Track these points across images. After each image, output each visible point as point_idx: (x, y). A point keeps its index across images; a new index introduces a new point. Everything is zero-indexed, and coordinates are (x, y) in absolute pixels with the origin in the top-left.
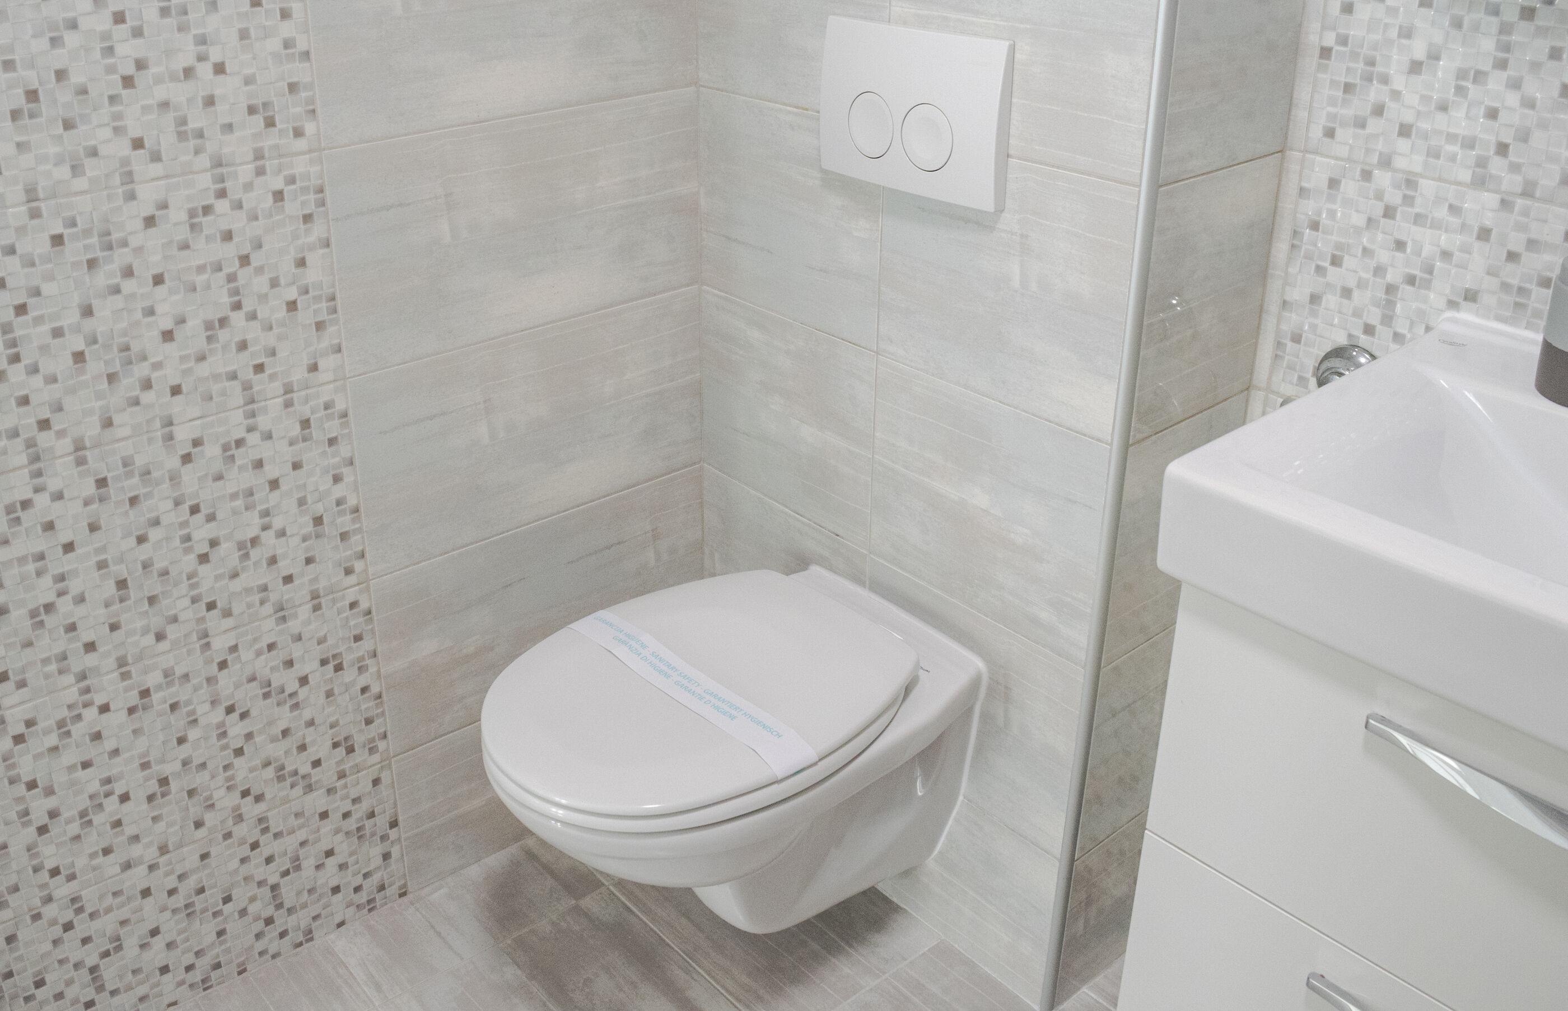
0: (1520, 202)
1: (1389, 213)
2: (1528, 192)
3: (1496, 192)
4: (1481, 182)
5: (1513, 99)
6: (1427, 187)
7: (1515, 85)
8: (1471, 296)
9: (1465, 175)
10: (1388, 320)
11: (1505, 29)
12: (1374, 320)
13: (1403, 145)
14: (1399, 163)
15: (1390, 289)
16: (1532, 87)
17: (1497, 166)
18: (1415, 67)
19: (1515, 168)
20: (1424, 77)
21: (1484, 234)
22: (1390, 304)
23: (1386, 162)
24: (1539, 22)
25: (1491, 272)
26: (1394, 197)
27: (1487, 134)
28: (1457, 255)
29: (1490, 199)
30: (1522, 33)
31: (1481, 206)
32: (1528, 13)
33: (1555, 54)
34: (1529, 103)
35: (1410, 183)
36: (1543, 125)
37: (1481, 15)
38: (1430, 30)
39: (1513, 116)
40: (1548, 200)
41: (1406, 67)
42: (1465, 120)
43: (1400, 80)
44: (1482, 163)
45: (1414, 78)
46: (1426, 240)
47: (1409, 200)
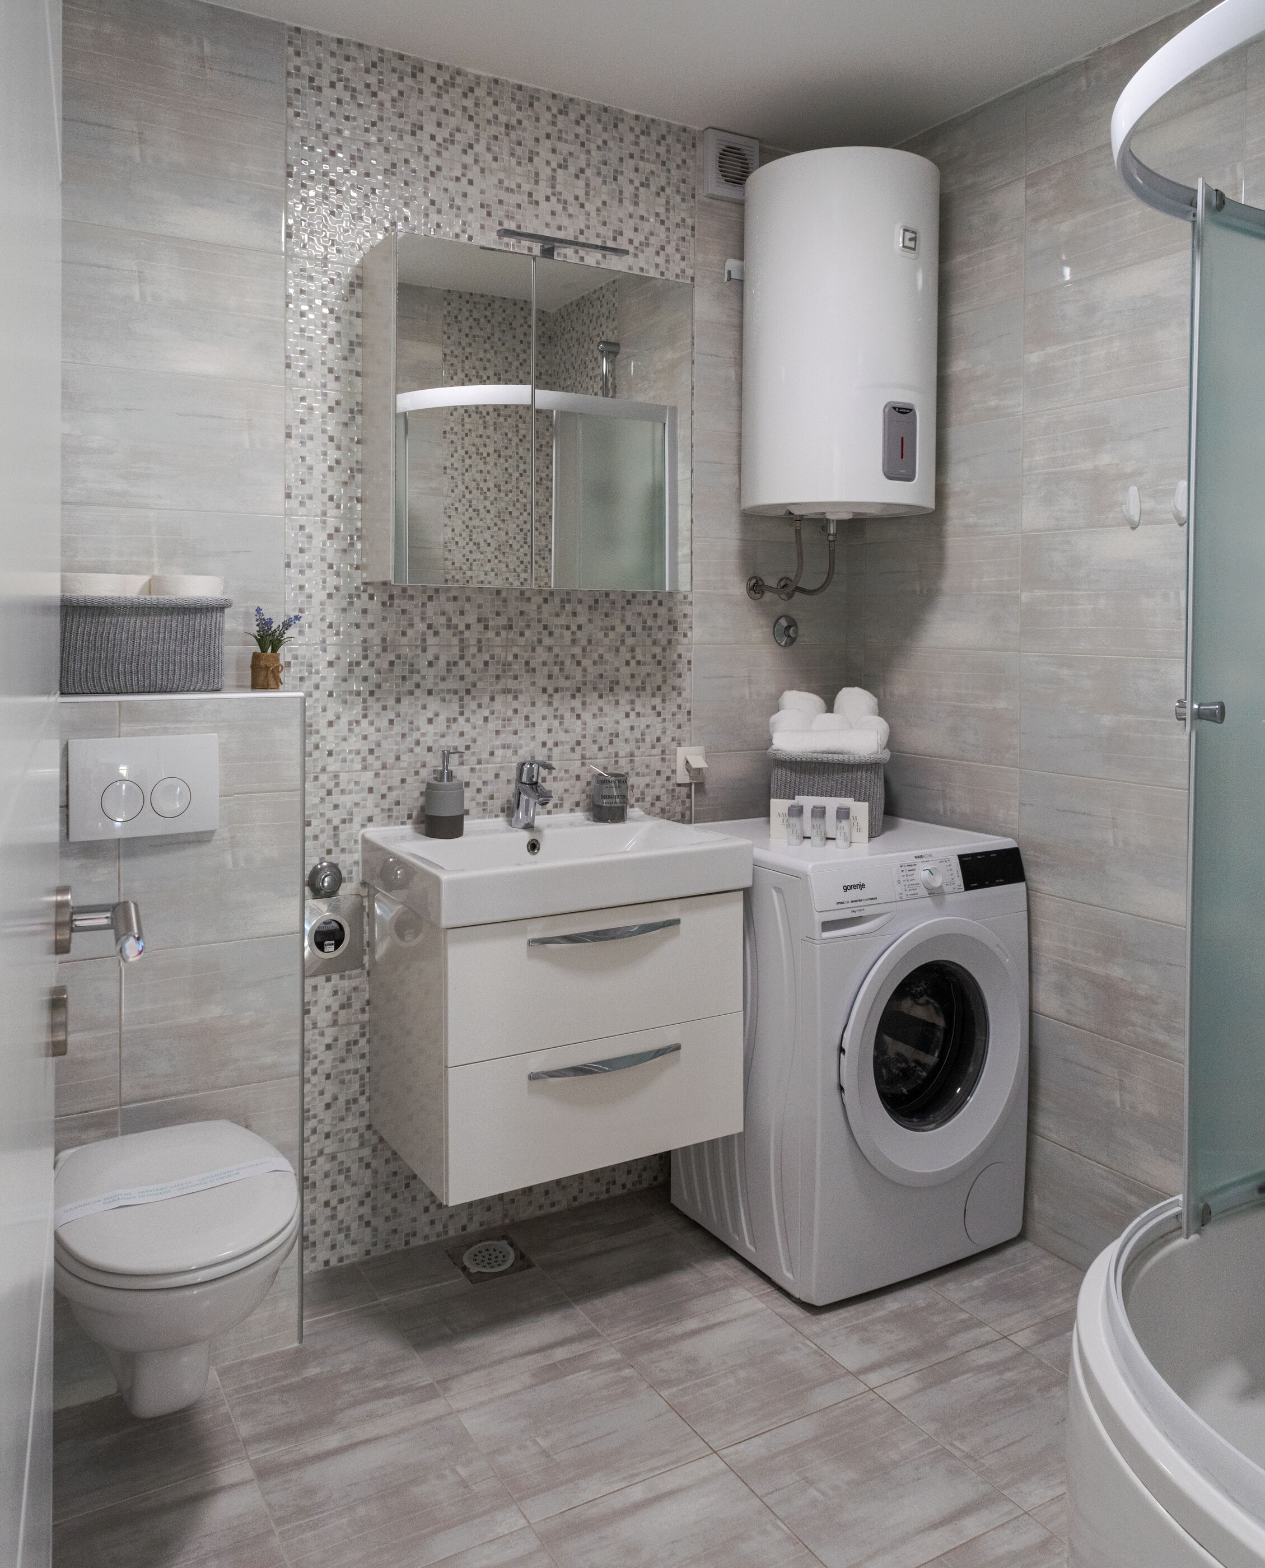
0: (382, 772)
1: (329, 793)
2: (384, 767)
4: (365, 768)
5: (372, 729)
6: (343, 777)
7: (372, 723)
8: (370, 819)
9: (360, 767)
10: (337, 844)
11: (364, 701)
12: (331, 847)
13: (331, 759)
15: (336, 828)
16: (377, 724)
17: (371, 759)
18: (331, 724)
19: (378, 758)
20: (335, 727)
21: (371, 790)
22: (336, 836)
23: (324, 770)
24: (376, 696)
25: (377, 806)
26: (330, 785)
27: (364, 747)
28: (362, 803)
29: (370, 774)
30: (371, 701)
31: (367, 778)
32: (372, 693)
33: (385, 708)
34: (378, 730)
35: (336, 777)
36: (385, 738)
37: (353, 697)
38: (334, 707)
39: (374, 736)
40: (393, 768)
41: (326, 724)
42: (355, 743)
43: (324, 731)
44: (364, 760)
45: (331, 729)
46: (347, 800)
47: (337, 785)
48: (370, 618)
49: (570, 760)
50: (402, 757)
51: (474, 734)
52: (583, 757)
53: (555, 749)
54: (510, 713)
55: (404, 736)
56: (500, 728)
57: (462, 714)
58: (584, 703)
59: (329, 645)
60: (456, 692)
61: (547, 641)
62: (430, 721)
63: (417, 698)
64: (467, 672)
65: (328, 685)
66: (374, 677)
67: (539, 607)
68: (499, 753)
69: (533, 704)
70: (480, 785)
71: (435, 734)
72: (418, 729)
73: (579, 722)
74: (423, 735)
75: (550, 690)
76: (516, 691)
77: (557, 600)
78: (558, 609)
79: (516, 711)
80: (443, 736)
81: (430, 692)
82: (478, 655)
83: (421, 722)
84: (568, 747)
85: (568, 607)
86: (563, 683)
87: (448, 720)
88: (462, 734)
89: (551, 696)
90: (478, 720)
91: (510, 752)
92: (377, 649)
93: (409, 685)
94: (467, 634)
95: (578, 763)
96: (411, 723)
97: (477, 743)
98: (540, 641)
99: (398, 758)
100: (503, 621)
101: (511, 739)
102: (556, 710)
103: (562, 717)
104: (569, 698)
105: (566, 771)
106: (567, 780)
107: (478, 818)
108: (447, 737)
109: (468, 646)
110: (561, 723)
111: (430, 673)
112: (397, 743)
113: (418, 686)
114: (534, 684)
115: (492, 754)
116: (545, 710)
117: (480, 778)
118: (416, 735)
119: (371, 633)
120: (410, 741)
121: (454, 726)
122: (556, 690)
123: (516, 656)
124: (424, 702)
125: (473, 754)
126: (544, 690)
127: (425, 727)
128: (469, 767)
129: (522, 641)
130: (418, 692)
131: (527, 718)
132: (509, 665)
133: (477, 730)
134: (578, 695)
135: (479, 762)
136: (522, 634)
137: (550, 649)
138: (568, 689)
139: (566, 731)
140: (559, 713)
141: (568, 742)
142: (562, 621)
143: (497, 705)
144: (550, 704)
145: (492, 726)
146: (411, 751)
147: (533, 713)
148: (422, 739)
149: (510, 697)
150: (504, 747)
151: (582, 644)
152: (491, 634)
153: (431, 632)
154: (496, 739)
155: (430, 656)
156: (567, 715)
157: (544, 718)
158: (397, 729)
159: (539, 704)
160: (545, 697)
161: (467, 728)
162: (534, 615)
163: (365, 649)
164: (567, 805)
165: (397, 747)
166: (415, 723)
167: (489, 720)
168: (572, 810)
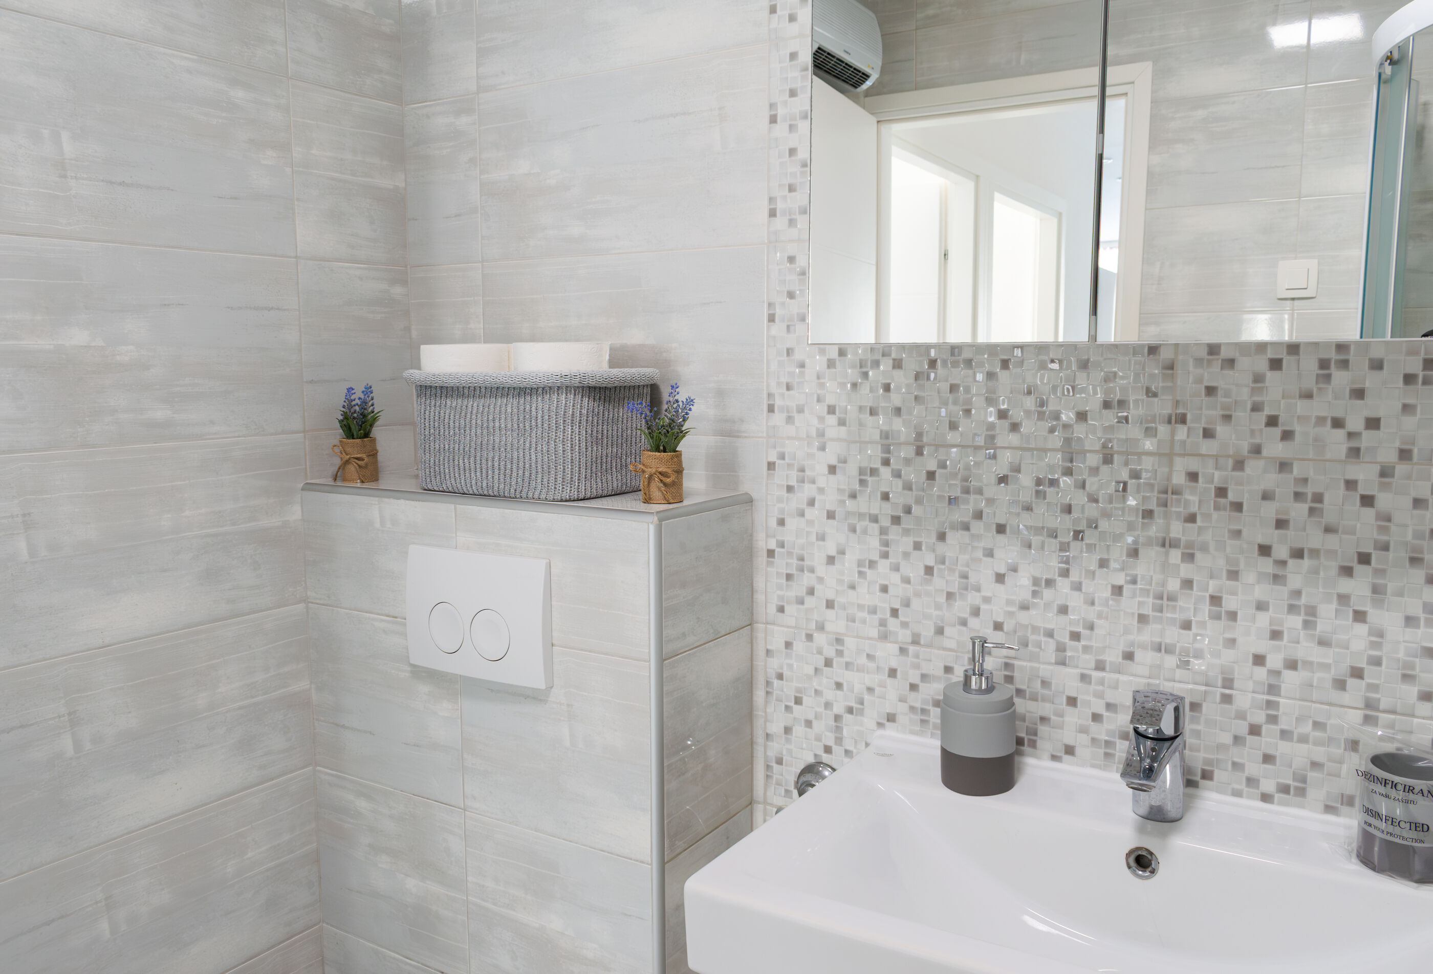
0: (912, 649)
1: (828, 663)
2: (916, 641)
3: (895, 642)
4: (884, 637)
5: (895, 578)
6: (850, 643)
7: (896, 568)
8: (891, 718)
9: (874, 633)
10: (839, 741)
11: (883, 531)
12: (831, 742)
13: (830, 614)
14: (829, 627)
15: (837, 718)
16: (906, 569)
17: (893, 624)
18: (831, 560)
19: (905, 625)
20: (837, 566)
21: (893, 673)
22: (838, 729)
23: (821, 627)
24: (904, 525)
25: (902, 700)
26: (830, 652)
27: (884, 604)
28: (877, 689)
29: (893, 648)
30: (894, 533)
31: (888, 653)
32: (896, 520)
33: (917, 546)
34: (907, 580)
35: (839, 641)
36: (918, 594)
37: (866, 523)
38: (836, 535)
39: (898, 590)
40: (929, 645)
41: (824, 560)
42: (867, 595)
43: (822, 569)
44: (883, 623)
45: (831, 567)
46: (856, 681)
47: (840, 653)
49: (1330, 704)
50: (948, 631)
51: (1091, 614)
52: (1370, 705)
53: (1288, 674)
54: (1174, 585)
55: (950, 596)
56: (1147, 610)
57: (1065, 573)
58: (1376, 590)
59: (832, 440)
61: (1275, 448)
62: (1000, 578)
63: (977, 537)
64: (1079, 499)
65: (829, 501)
66: (899, 497)
67: (1258, 378)
68: (1145, 658)
69: (1234, 575)
70: (1100, 709)
71: (1009, 602)
72: (978, 589)
73: (1361, 629)
74: (987, 600)
75: (1281, 551)
76: (1190, 545)
77: (1309, 365)
78: (1309, 383)
79: (1188, 584)
80: (1025, 607)
81: (1001, 529)
82: (1105, 469)
83: (984, 574)
84: (1324, 678)
85: (1340, 378)
86: (1314, 538)
87: (1036, 581)
88: (1063, 610)
89: (1283, 563)
90: (1100, 588)
91: (1171, 661)
92: (907, 452)
93: (963, 513)
94: (1079, 431)
95: (1356, 716)
96: (965, 576)
97: (1096, 631)
98: (1257, 450)
99: (940, 631)
100: (1162, 407)
101: (1172, 635)
102: (1297, 593)
103: (1312, 611)
104: (1334, 572)
105: (1317, 725)
106: (1316, 743)
107: (1093, 766)
108: (1033, 612)
109: (1084, 452)
110: (1307, 624)
111: (1002, 493)
112: (938, 607)
113: (979, 515)
114: (1237, 534)
115: (1129, 656)
116: (1261, 591)
117: (1099, 695)
118: (973, 598)
119: (898, 424)
120: (961, 608)
121: (1047, 593)
122: (1298, 554)
123: (1193, 476)
124: (990, 546)
125: (1086, 649)
126: (1265, 550)
127: (990, 587)
128: (1077, 671)
129: (1207, 447)
130: (977, 527)
131: (1215, 600)
132: (1176, 492)
133: (1097, 608)
134: (1359, 569)
135: (1100, 666)
136: (1208, 434)
137: (1284, 466)
138: (1332, 553)
139: (1323, 642)
140: (1303, 600)
141: (1326, 667)
142: (1320, 407)
143: (1143, 568)
144: (1277, 579)
145: (1130, 604)
146: (964, 623)
147: (1234, 593)
148: (983, 607)
149: (1175, 556)
150: (1158, 648)
151: (1380, 459)
152: (1133, 431)
153: (1006, 424)
154: (1139, 630)
155: (1002, 466)
156: (1327, 610)
157: (1261, 606)
158: (938, 582)
159: (1249, 577)
160: (1267, 565)
161: (1075, 601)
162: (1244, 395)
163: (887, 450)
164: (1316, 794)
165: (937, 613)
166: (973, 579)
167: (1125, 591)
168: (1329, 809)
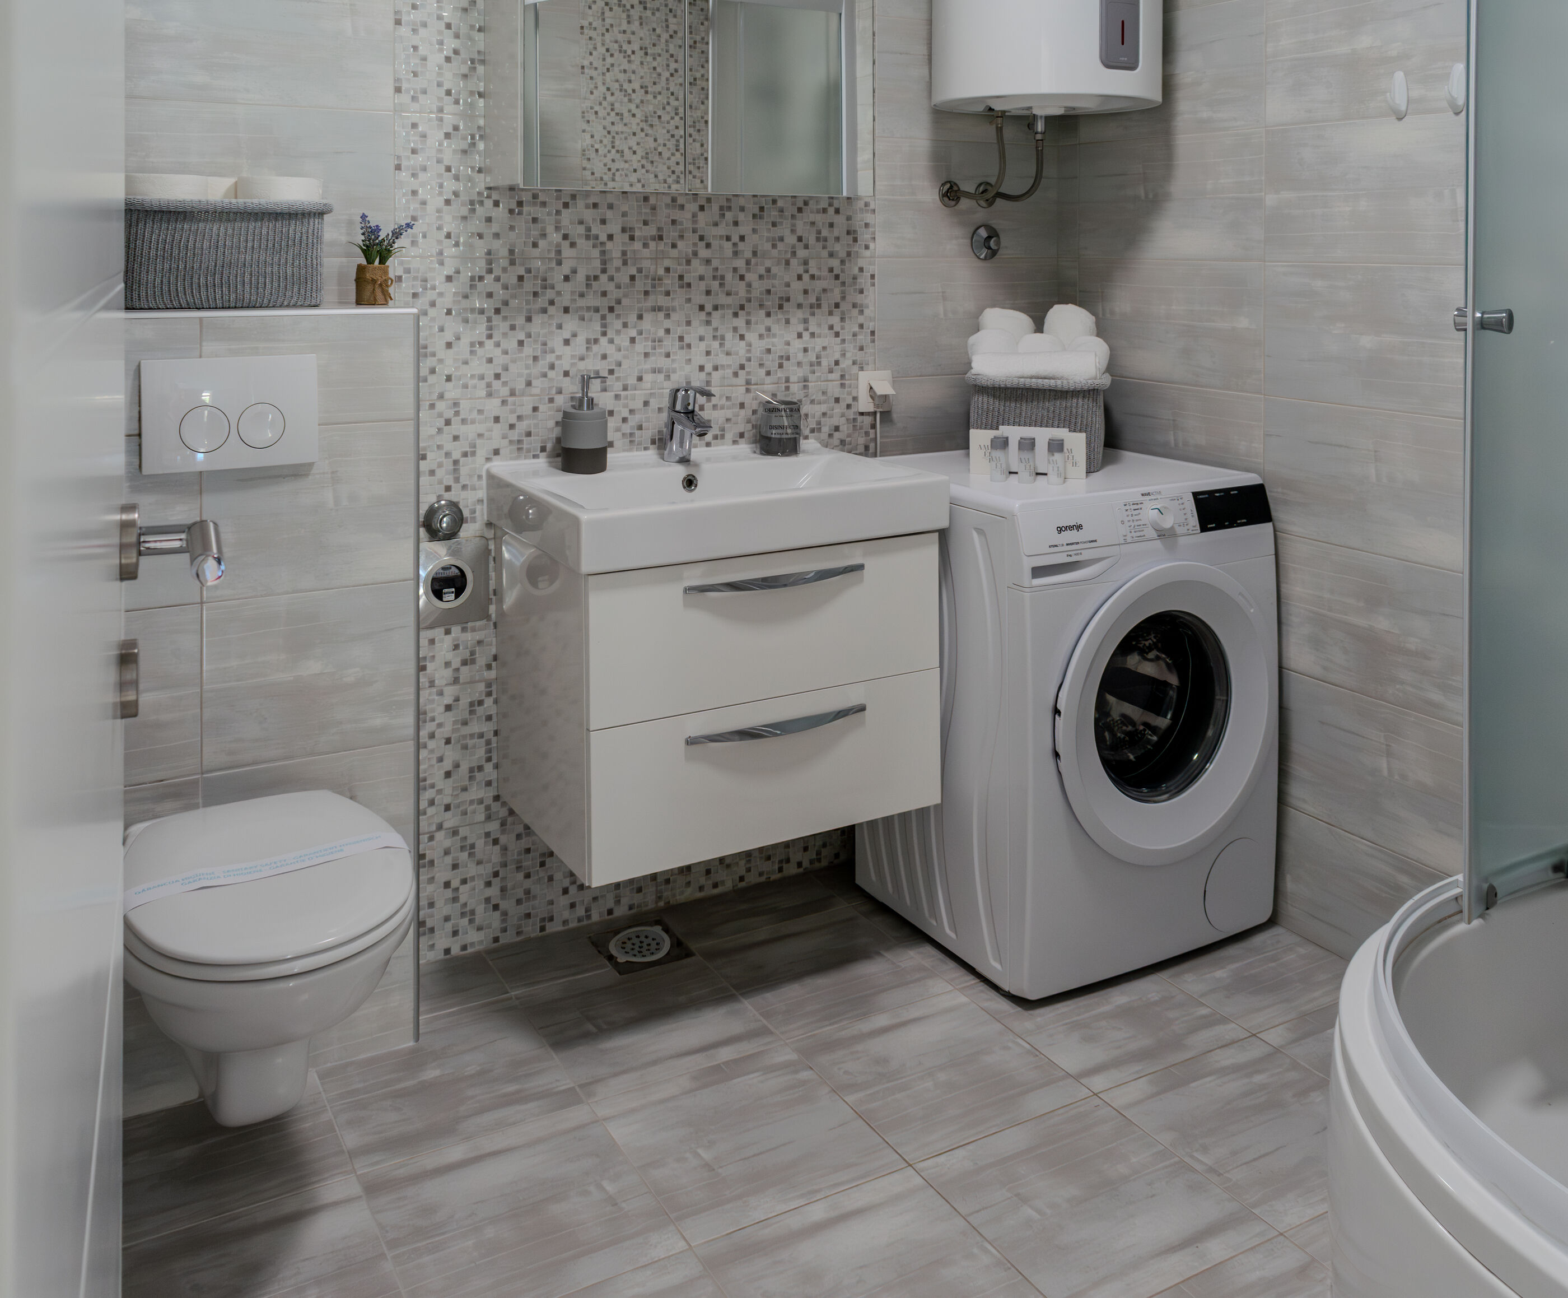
0: (510, 399)
1: (448, 422)
2: (513, 393)
4: (490, 395)
5: (498, 351)
6: (464, 405)
7: (498, 345)
8: (496, 452)
9: (484, 393)
10: (457, 480)
11: (489, 320)
12: (451, 483)
13: (449, 385)
14: (447, 395)
15: (456, 462)
16: (504, 345)
17: (497, 385)
18: (449, 345)
19: (505, 383)
20: (455, 349)
21: (497, 419)
22: (456, 471)
23: (441, 396)
24: (503, 314)
25: (504, 437)
26: (449, 414)
27: (489, 371)
28: (486, 434)
29: (497, 402)
30: (496, 320)
31: (493, 406)
32: (497, 311)
33: (513, 328)
34: (506, 352)
35: (456, 404)
36: (514, 361)
37: (476, 315)
38: (453, 326)
39: (500, 359)
40: (523, 395)
41: (444, 346)
42: (478, 366)
43: (442, 353)
44: (489, 385)
45: (450, 351)
46: (468, 432)
47: (457, 413)
48: (495, 228)
49: (732, 386)
50: (534, 383)
51: (618, 356)
52: (748, 382)
53: (715, 374)
54: (661, 333)
55: (535, 359)
56: (649, 350)
57: (604, 334)
58: (748, 322)
59: (447, 257)
60: (597, 310)
61: (704, 253)
62: (567, 342)
63: (551, 317)
64: (610, 287)
65: (447, 301)
66: (500, 293)
67: (694, 215)
68: (648, 378)
69: (688, 323)
70: (625, 413)
71: (573, 357)
72: (553, 351)
73: (743, 343)
74: (559, 357)
75: (708, 308)
76: (668, 309)
77: (715, 207)
78: (717, 218)
79: (668, 331)
80: (582, 359)
81: (566, 310)
82: (623, 268)
83: (556, 342)
84: (729, 372)
85: (729, 215)
86: (722, 299)
87: (588, 341)
88: (604, 357)
89: (709, 314)
90: (623, 340)
91: (661, 377)
92: (504, 263)
93: (542, 302)
94: (609, 245)
95: (743, 389)
96: (545, 344)
97: (622, 367)
98: (695, 254)
99: (529, 384)
100: (651, 230)
101: (662, 362)
102: (716, 329)
103: (723, 338)
104: (731, 316)
105: (728, 398)
106: (729, 408)
107: (624, 451)
108: (586, 361)
109: (611, 259)
110: (721, 345)
111: (566, 288)
112: (527, 367)
113: (552, 303)
114: (689, 300)
115: (640, 379)
116: (702, 330)
117: (625, 406)
118: (550, 358)
119: (497, 245)
120: (542, 365)
121: (595, 348)
122: (716, 308)
123: (667, 270)
124: (559, 322)
125: (618, 379)
126: (702, 308)
127: (560, 349)
128: (613, 394)
129: (674, 253)
130: (552, 310)
131: (681, 339)
132: (660, 279)
133: (622, 352)
134: (741, 313)
135: (625, 388)
136: (674, 246)
137: (708, 262)
138: (729, 306)
139: (728, 354)
140: (719, 334)
141: (729, 366)
142: (721, 230)
143: (646, 324)
144: (708, 323)
145: (640, 347)
146: (545, 375)
147: (689, 333)
148: (557, 363)
149: (661, 315)
150: (654, 371)
151: (745, 256)
152: (637, 245)
153: (567, 243)
154: (645, 362)
155: (566, 269)
156: (729, 335)
157: (701, 339)
158: (528, 350)
159: (695, 323)
160: (703, 316)
161: (610, 350)
162: (688, 225)
163: (490, 262)
164: (729, 436)
165: (528, 371)
166: (550, 344)
167: (637, 340)
168: (735, 442)
